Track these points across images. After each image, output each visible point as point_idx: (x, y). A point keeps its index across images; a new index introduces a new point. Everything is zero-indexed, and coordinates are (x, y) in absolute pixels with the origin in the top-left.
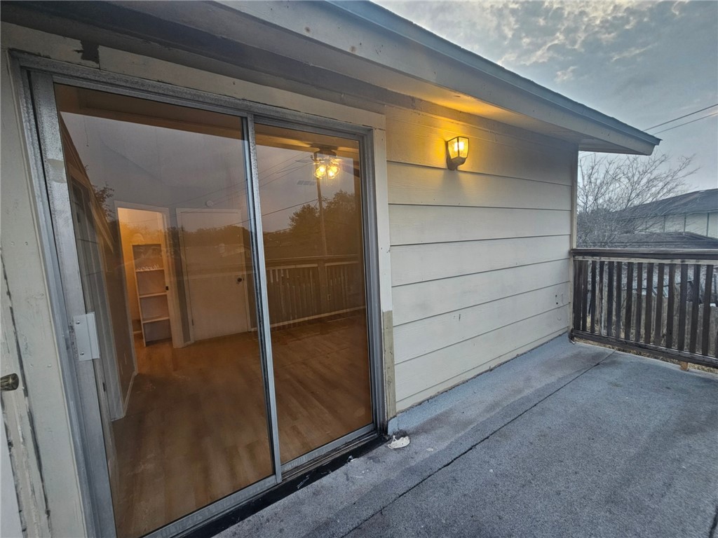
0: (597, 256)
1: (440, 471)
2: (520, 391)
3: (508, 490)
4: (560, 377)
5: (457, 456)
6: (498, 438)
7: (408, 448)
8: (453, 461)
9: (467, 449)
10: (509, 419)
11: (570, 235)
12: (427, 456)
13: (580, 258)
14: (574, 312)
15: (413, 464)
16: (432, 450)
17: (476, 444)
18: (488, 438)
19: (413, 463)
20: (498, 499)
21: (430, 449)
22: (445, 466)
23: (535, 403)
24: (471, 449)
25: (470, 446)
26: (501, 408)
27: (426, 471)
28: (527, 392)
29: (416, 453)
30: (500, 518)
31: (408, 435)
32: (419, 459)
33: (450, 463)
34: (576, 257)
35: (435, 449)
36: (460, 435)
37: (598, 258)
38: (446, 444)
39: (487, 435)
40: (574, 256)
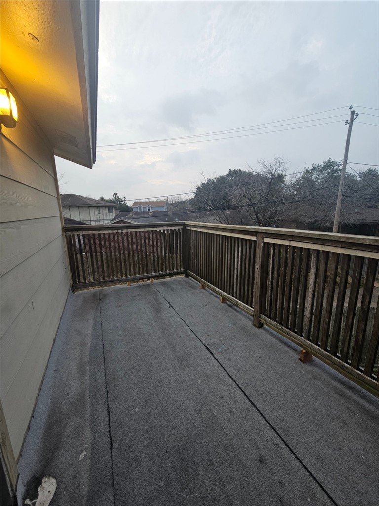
0: (81, 231)
1: (114, 458)
2: (83, 344)
3: (157, 408)
4: (93, 318)
5: (108, 430)
6: (113, 385)
7: (62, 486)
8: (111, 437)
9: (107, 415)
10: (102, 367)
11: (60, 216)
12: (88, 463)
13: (70, 233)
14: (71, 272)
15: (87, 490)
16: (85, 453)
17: (108, 405)
18: (107, 392)
19: (85, 489)
20: (161, 420)
21: (82, 456)
22: (111, 450)
23: (101, 343)
24: (109, 412)
25: (106, 412)
26: (87, 364)
27: (105, 476)
28: (89, 340)
29: (75, 477)
30: (174, 428)
31: (43, 475)
32: (85, 478)
33: (111, 441)
34: (67, 233)
35: (86, 449)
36: (88, 412)
37: (81, 232)
38: (88, 433)
39: (104, 391)
40: (65, 232)
